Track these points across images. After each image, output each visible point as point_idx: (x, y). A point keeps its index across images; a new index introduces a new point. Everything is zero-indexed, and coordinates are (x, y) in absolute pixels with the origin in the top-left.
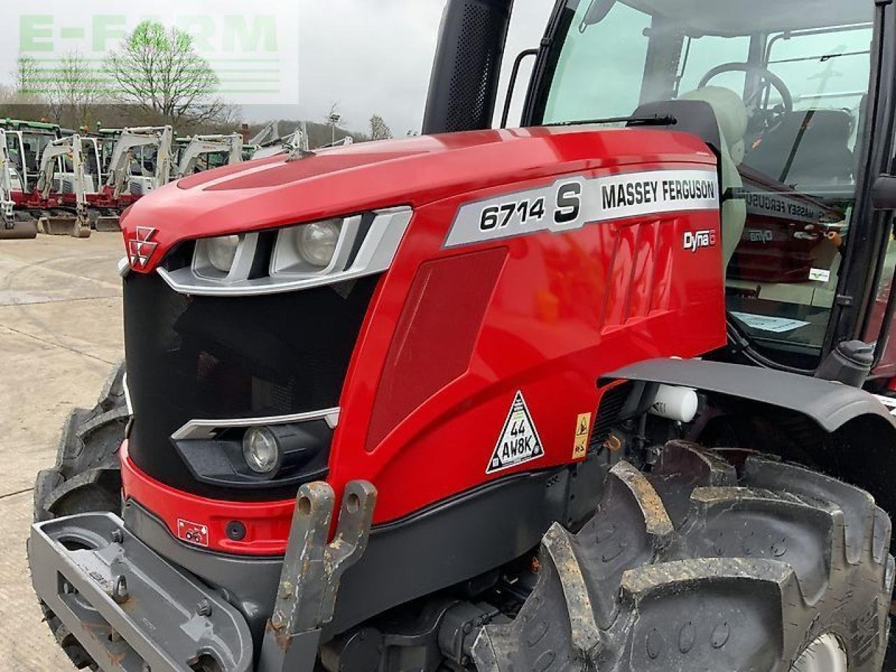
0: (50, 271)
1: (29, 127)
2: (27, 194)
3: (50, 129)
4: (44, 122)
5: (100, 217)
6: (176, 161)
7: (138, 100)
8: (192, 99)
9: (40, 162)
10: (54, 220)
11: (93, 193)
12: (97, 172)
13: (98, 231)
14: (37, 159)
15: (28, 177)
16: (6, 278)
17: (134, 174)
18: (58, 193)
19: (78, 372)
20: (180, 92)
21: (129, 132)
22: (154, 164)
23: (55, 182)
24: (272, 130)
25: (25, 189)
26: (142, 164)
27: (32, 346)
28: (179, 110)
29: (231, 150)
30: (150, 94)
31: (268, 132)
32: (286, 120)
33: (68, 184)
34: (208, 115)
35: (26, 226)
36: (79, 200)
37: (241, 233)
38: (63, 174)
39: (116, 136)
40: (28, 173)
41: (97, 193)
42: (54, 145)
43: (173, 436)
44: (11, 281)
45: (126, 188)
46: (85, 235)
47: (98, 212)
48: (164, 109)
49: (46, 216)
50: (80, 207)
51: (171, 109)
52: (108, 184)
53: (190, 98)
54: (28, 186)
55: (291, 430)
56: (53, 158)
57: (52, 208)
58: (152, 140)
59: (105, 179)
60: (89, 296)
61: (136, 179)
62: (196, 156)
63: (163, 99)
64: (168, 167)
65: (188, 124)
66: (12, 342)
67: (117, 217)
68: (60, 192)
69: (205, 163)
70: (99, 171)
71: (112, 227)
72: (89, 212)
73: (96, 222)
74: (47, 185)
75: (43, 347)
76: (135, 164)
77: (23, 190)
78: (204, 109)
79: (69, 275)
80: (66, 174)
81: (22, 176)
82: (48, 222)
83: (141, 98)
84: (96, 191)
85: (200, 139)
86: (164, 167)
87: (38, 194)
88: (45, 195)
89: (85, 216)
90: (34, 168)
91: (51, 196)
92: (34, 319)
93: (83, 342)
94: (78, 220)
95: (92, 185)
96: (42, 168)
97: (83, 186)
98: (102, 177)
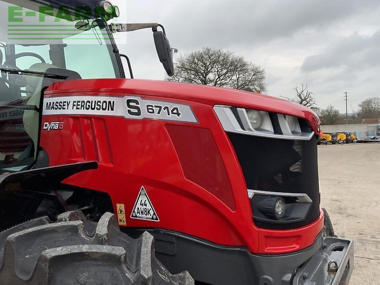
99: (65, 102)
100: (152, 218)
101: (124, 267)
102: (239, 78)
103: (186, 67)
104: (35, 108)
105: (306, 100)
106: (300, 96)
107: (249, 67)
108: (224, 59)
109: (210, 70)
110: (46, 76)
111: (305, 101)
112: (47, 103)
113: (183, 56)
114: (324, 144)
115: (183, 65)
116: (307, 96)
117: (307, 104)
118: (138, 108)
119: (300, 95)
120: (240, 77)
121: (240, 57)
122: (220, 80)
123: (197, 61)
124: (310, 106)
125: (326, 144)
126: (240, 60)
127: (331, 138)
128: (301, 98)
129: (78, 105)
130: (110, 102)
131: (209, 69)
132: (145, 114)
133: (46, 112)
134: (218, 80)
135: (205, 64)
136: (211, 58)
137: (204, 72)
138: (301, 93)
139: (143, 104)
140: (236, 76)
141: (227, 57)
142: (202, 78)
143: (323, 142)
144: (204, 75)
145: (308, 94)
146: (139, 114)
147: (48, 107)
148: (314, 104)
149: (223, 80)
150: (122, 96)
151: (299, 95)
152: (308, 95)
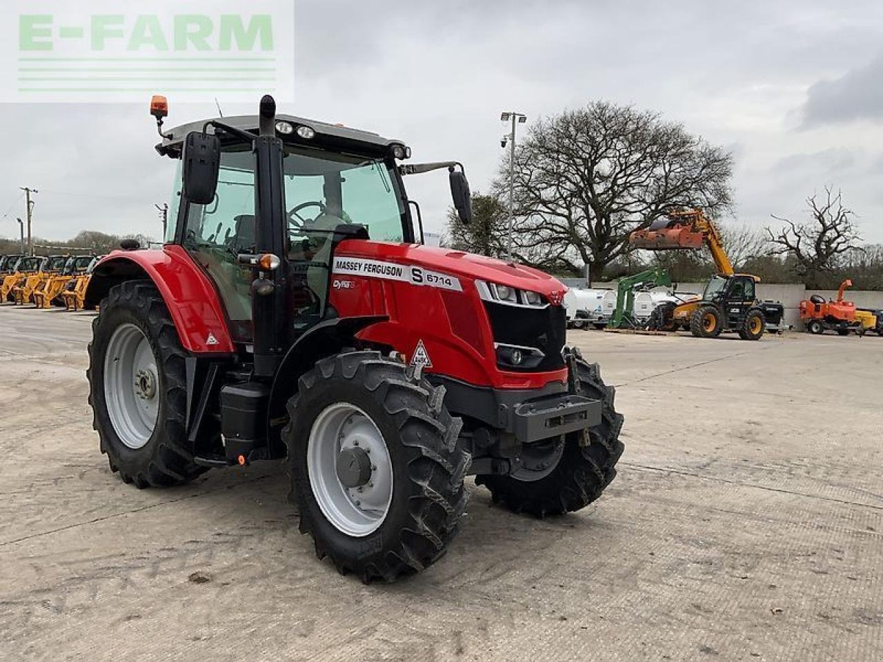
99: (356, 263)
100: (427, 365)
101: (405, 375)
102: (670, 171)
103: (549, 145)
104: (324, 266)
105: (835, 227)
106: (820, 218)
107: (694, 149)
108: (638, 128)
109: (603, 153)
110: (336, 233)
111: (833, 230)
112: (338, 262)
113: (544, 120)
114: (857, 334)
115: (542, 140)
116: (838, 218)
117: (836, 238)
118: (420, 277)
119: (821, 215)
120: (673, 171)
121: (674, 126)
122: (625, 175)
123: (573, 133)
124: (844, 242)
125: (862, 333)
126: (676, 131)
127: (875, 321)
128: (822, 222)
129: (370, 268)
130: (398, 269)
131: (601, 151)
132: (425, 282)
133: (336, 270)
134: (619, 176)
135: (592, 139)
136: (608, 125)
137: (590, 157)
138: (823, 210)
139: (425, 273)
140: (664, 168)
141: (645, 124)
142: (583, 171)
143: (854, 330)
144: (590, 164)
145: (841, 214)
146: (421, 281)
147: (339, 265)
148: (855, 239)
149: (632, 177)
150: (409, 265)
151: (818, 214)
152: (841, 217)
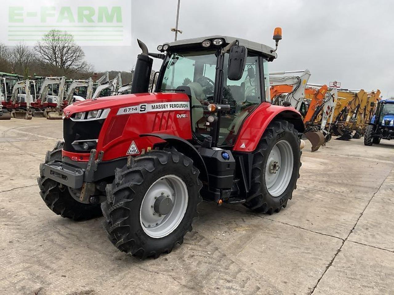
0: (18, 131)
1: (7, 76)
2: (7, 102)
3: (15, 77)
4: (12, 74)
5: (35, 112)
6: (66, 89)
7: (49, 62)
8: (73, 62)
9: (12, 90)
10: (18, 113)
11: (33, 102)
12: (34, 94)
13: (34, 117)
14: (11, 88)
15: (7, 96)
16: (2, 134)
17: (49, 94)
18: (19, 102)
19: (34, 161)
20: (67, 59)
21: (48, 79)
22: (57, 91)
23: (18, 98)
24: (106, 77)
25: (6, 100)
26: (52, 91)
27: (17, 154)
28: (67, 66)
29: (88, 86)
30: (55, 60)
31: (104, 77)
32: (114, 71)
33: (23, 99)
34: (80, 69)
35: (7, 115)
36: (28, 105)
37: (83, 112)
38: (21, 95)
39: (42, 79)
40: (7, 94)
41: (34, 102)
42: (18, 83)
43: (72, 144)
44: (4, 134)
45: (46, 100)
46: (30, 119)
47: (34, 110)
48: (60, 66)
49: (14, 111)
50: (28, 108)
51: (64, 66)
52: (39, 99)
53: (72, 62)
54: (7, 99)
55: (90, 142)
56: (18, 88)
57: (16, 108)
58: (57, 82)
59: (38, 97)
60: (34, 140)
61: (50, 97)
62: (74, 88)
63: (60, 61)
64: (63, 92)
65: (71, 72)
66: (10, 153)
67: (42, 112)
68: (20, 102)
69: (78, 90)
70: (35, 94)
71: (40, 116)
72: (32, 110)
73: (34, 113)
74: (15, 99)
75: (21, 154)
76: (49, 91)
77: (5, 101)
78: (78, 66)
79: (25, 133)
80: (22, 95)
81: (5, 95)
82: (15, 113)
83: (50, 61)
84: (34, 101)
85: (76, 81)
86: (61, 92)
87: (11, 102)
88: (14, 103)
89: (30, 111)
90: (10, 92)
91: (16, 103)
92: (16, 146)
93: (34, 153)
94: (27, 113)
95: (32, 99)
96: (13, 92)
97: (29, 100)
98: (37, 96)
